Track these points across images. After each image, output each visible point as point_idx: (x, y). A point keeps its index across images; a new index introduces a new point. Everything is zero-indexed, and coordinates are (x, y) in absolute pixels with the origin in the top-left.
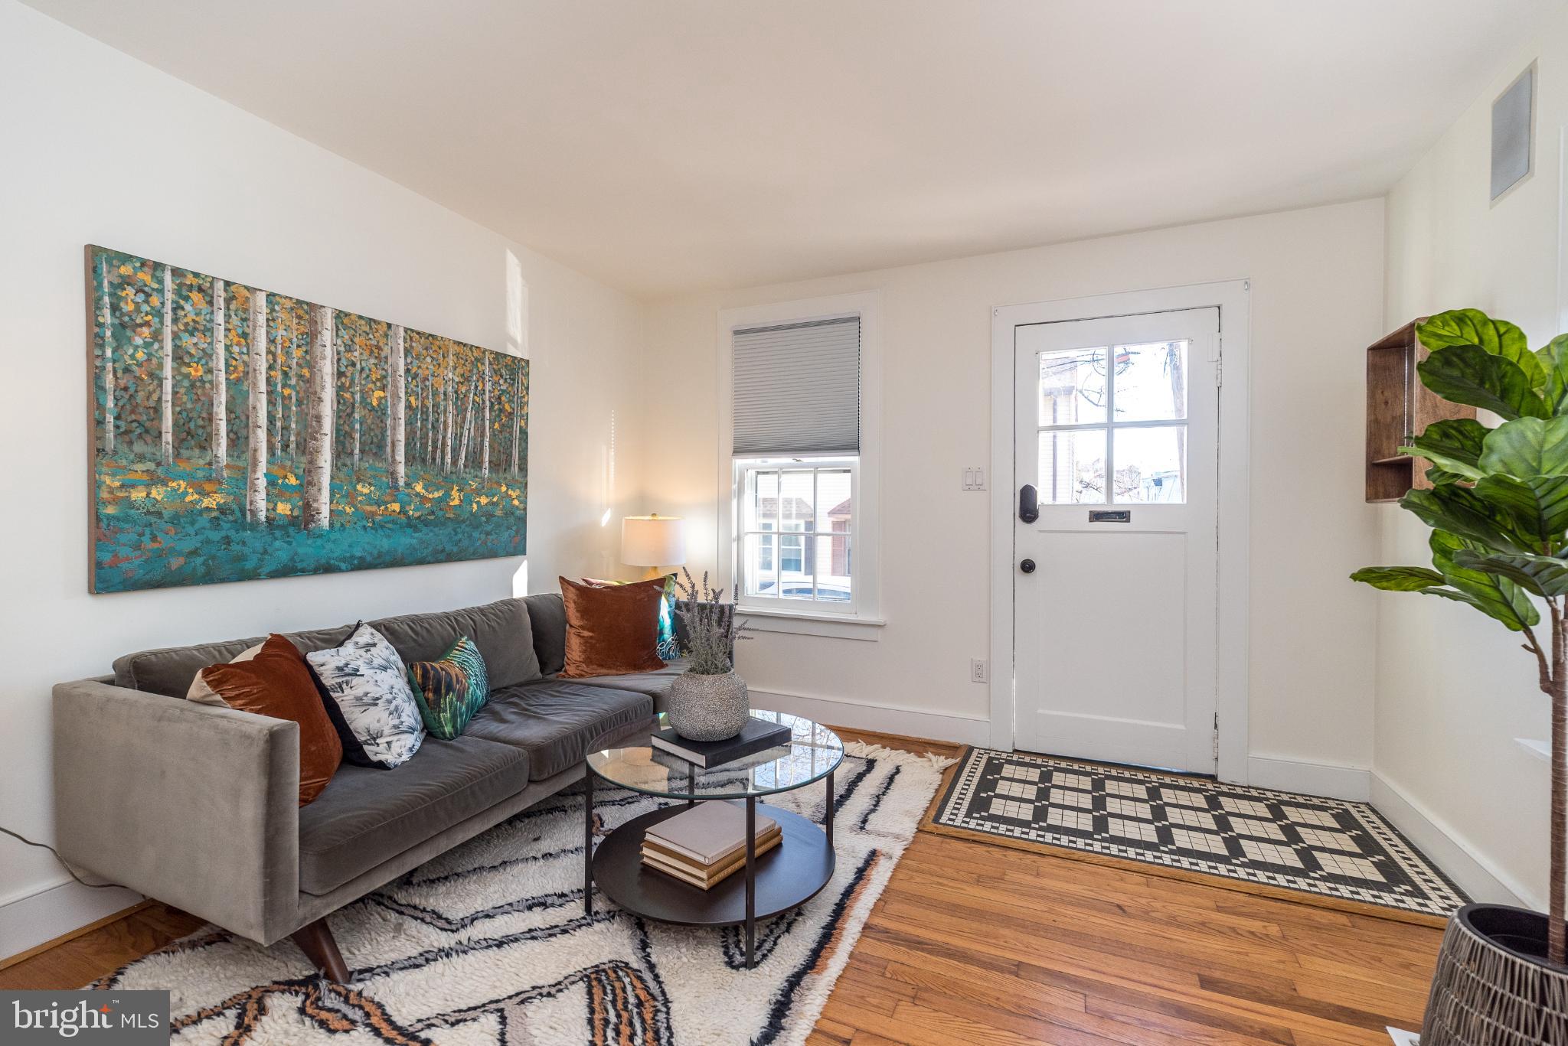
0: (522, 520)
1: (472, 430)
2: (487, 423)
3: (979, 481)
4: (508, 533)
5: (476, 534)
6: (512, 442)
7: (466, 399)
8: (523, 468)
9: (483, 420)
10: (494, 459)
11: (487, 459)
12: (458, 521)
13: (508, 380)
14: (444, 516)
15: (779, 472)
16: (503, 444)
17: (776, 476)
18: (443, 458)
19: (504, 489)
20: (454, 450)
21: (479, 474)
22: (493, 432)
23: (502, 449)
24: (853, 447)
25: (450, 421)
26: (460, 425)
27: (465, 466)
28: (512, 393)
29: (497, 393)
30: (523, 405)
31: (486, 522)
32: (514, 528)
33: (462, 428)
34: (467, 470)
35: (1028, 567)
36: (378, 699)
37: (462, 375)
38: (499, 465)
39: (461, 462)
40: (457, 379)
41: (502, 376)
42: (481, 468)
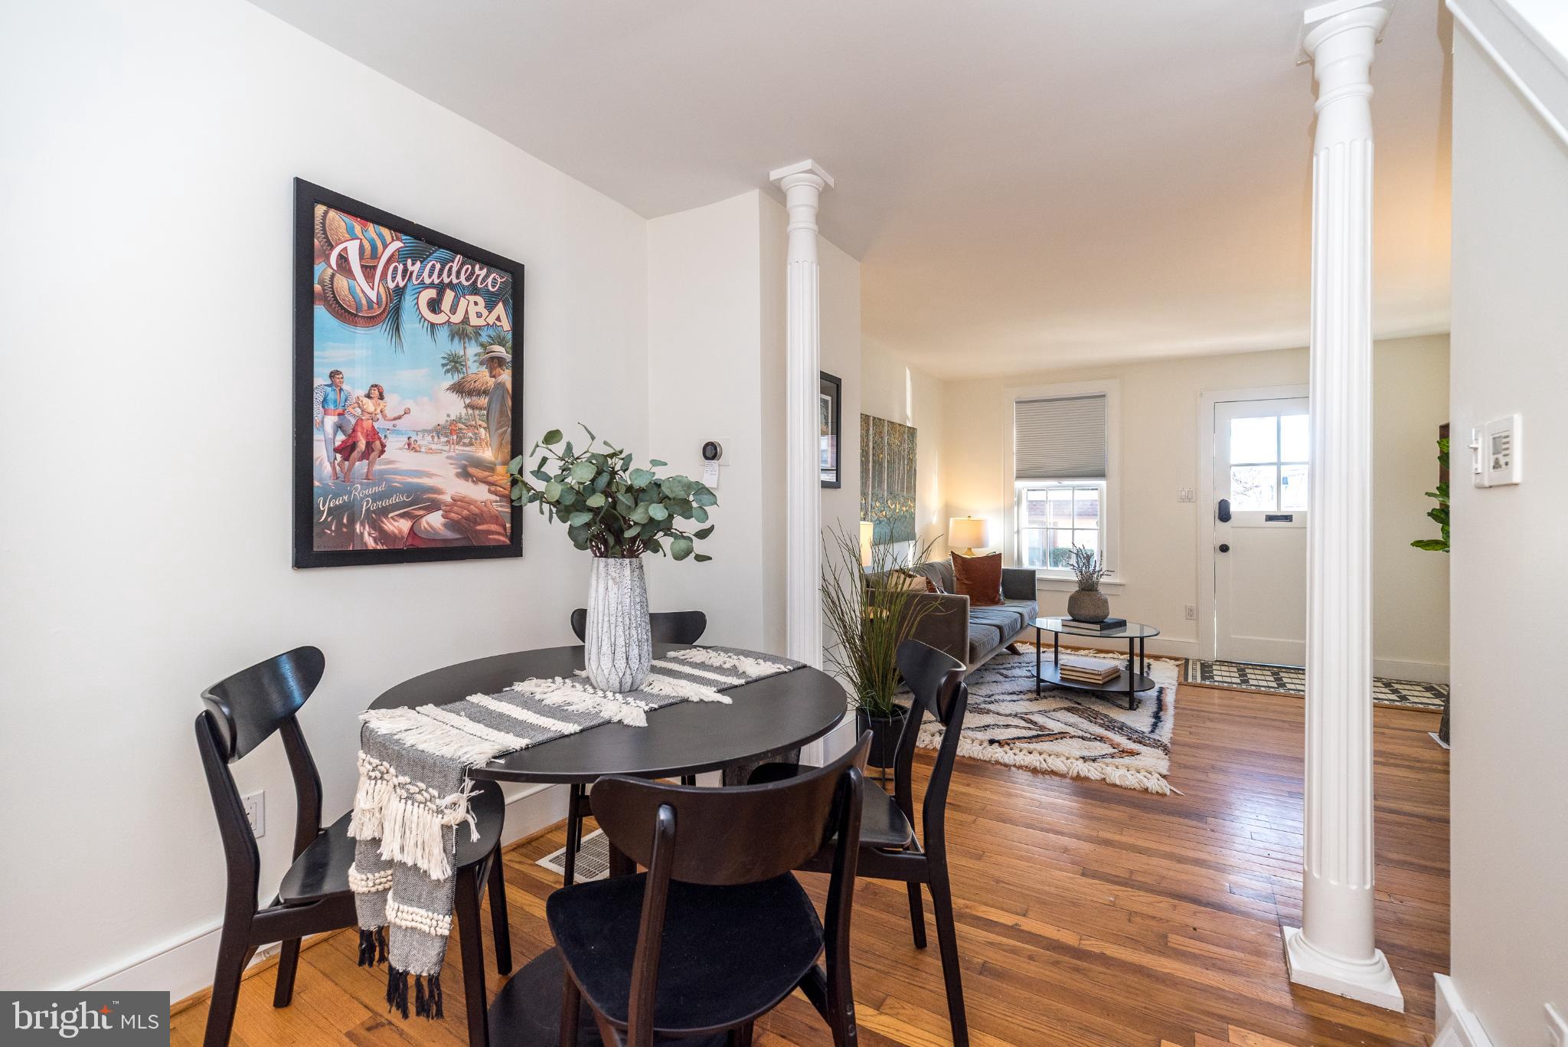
0: (914, 519)
1: (902, 471)
3: (1189, 497)
4: (908, 527)
5: (902, 528)
6: (912, 476)
7: (901, 454)
8: (915, 492)
9: (905, 464)
11: (905, 486)
13: (910, 438)
15: (1047, 490)
17: (1045, 492)
21: (903, 494)
22: (907, 471)
23: (909, 480)
24: (1101, 475)
27: (900, 491)
28: (912, 448)
29: (908, 449)
31: (905, 521)
32: (911, 524)
35: (1224, 548)
38: (908, 489)
42: (904, 491)
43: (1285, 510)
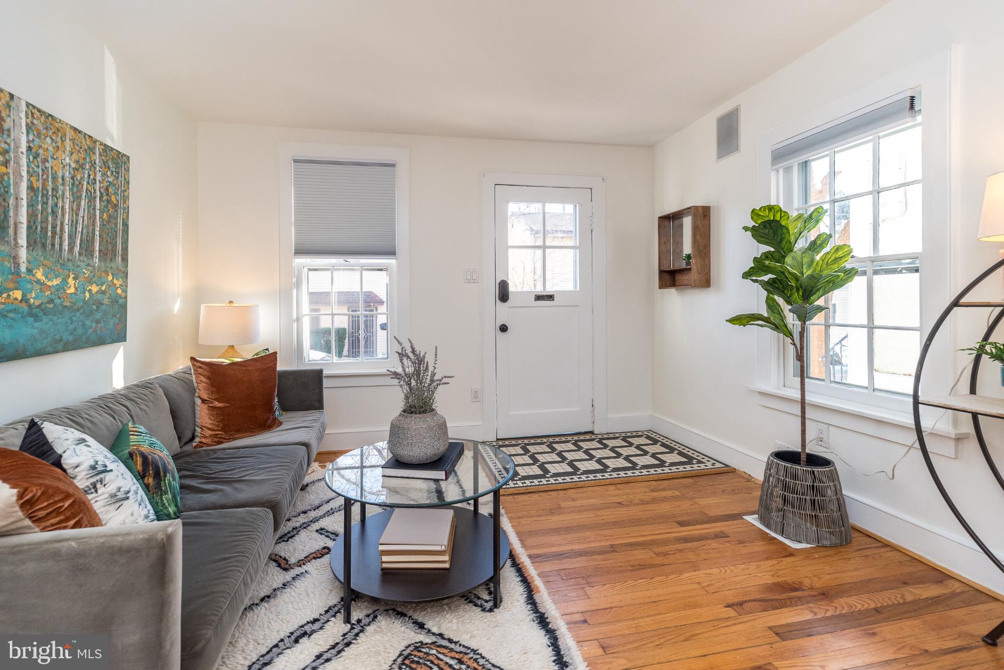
0: (124, 307)
1: (86, 218)
2: (98, 212)
3: (474, 277)
4: (113, 320)
5: (88, 323)
6: (116, 232)
7: (81, 186)
8: (125, 259)
9: (94, 209)
10: (103, 248)
11: (97, 248)
12: (73, 309)
13: (114, 173)
14: (61, 304)
15: (332, 269)
16: (110, 234)
17: (329, 273)
18: (61, 245)
19: (110, 278)
20: (70, 237)
21: (91, 262)
22: (103, 221)
23: (109, 239)
24: (393, 253)
25: (67, 206)
26: (75, 212)
27: (80, 254)
28: (117, 186)
29: (106, 184)
30: (126, 199)
31: (96, 311)
32: (118, 316)
33: (77, 215)
34: (82, 258)
35: (504, 329)
36: (128, 492)
37: (77, 162)
38: (107, 254)
39: (77, 249)
40: (73, 165)
41: (109, 168)
42: (92, 256)
43: (550, 289)
